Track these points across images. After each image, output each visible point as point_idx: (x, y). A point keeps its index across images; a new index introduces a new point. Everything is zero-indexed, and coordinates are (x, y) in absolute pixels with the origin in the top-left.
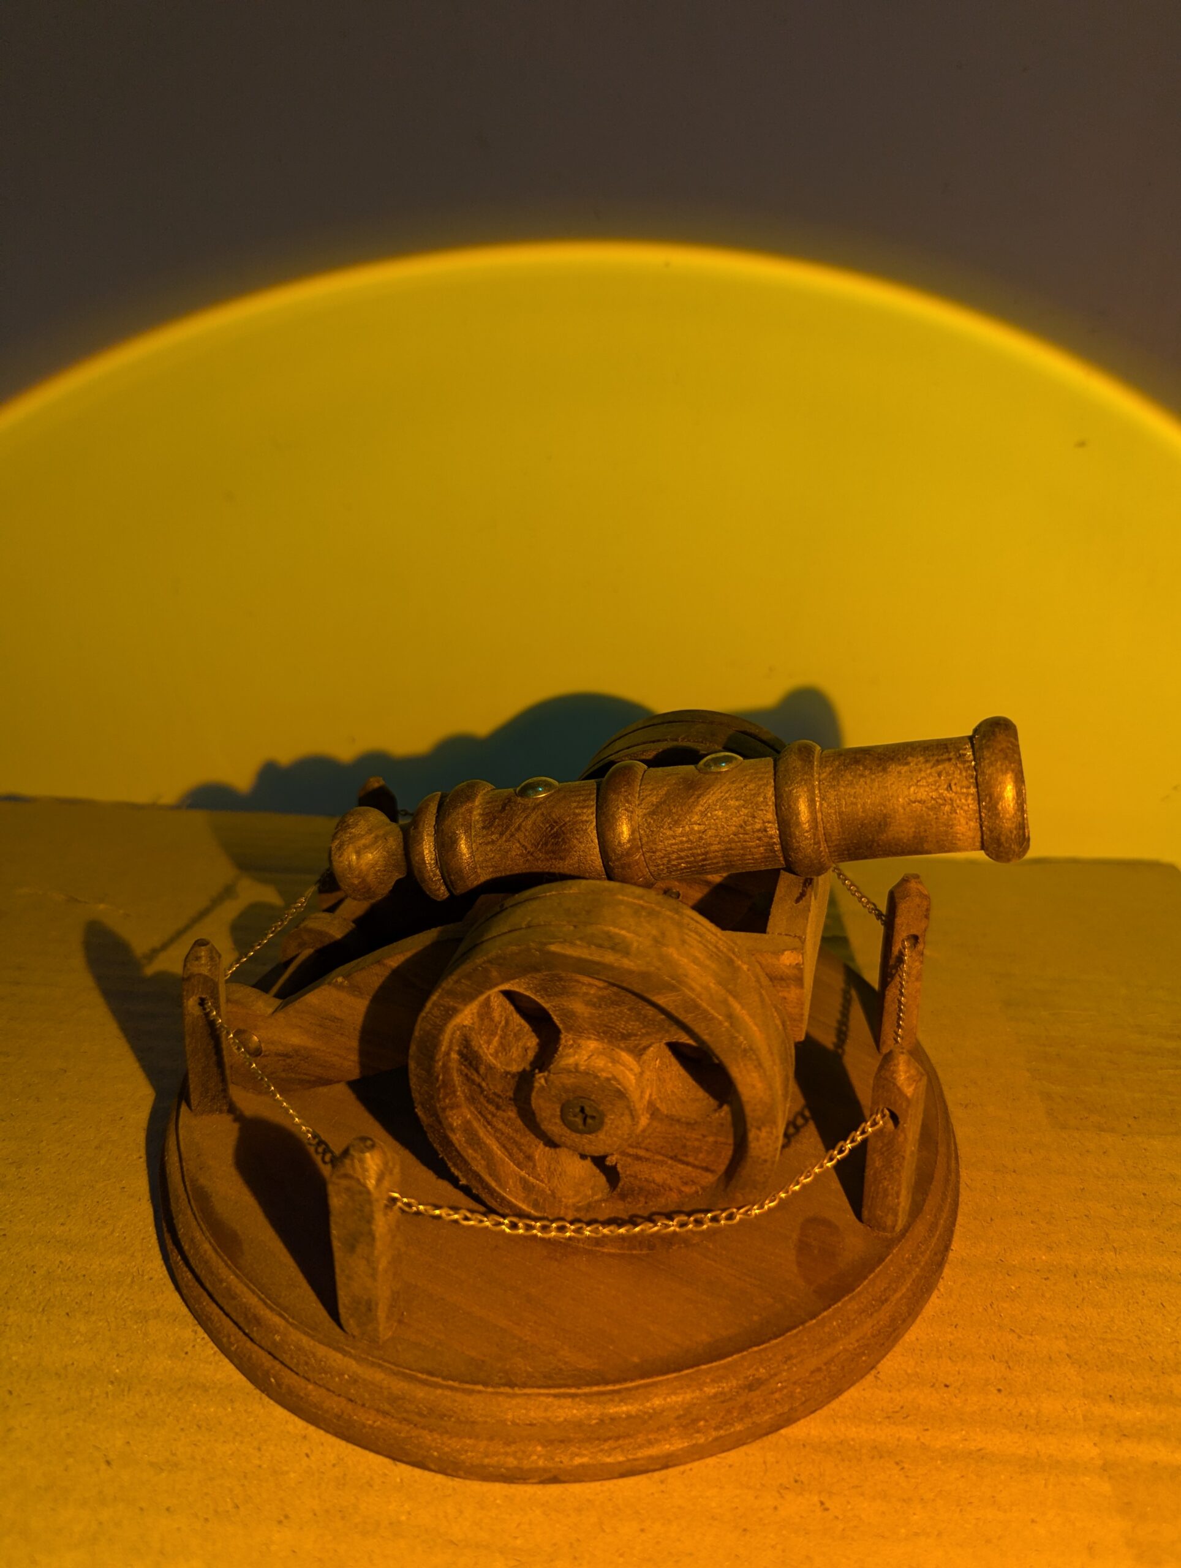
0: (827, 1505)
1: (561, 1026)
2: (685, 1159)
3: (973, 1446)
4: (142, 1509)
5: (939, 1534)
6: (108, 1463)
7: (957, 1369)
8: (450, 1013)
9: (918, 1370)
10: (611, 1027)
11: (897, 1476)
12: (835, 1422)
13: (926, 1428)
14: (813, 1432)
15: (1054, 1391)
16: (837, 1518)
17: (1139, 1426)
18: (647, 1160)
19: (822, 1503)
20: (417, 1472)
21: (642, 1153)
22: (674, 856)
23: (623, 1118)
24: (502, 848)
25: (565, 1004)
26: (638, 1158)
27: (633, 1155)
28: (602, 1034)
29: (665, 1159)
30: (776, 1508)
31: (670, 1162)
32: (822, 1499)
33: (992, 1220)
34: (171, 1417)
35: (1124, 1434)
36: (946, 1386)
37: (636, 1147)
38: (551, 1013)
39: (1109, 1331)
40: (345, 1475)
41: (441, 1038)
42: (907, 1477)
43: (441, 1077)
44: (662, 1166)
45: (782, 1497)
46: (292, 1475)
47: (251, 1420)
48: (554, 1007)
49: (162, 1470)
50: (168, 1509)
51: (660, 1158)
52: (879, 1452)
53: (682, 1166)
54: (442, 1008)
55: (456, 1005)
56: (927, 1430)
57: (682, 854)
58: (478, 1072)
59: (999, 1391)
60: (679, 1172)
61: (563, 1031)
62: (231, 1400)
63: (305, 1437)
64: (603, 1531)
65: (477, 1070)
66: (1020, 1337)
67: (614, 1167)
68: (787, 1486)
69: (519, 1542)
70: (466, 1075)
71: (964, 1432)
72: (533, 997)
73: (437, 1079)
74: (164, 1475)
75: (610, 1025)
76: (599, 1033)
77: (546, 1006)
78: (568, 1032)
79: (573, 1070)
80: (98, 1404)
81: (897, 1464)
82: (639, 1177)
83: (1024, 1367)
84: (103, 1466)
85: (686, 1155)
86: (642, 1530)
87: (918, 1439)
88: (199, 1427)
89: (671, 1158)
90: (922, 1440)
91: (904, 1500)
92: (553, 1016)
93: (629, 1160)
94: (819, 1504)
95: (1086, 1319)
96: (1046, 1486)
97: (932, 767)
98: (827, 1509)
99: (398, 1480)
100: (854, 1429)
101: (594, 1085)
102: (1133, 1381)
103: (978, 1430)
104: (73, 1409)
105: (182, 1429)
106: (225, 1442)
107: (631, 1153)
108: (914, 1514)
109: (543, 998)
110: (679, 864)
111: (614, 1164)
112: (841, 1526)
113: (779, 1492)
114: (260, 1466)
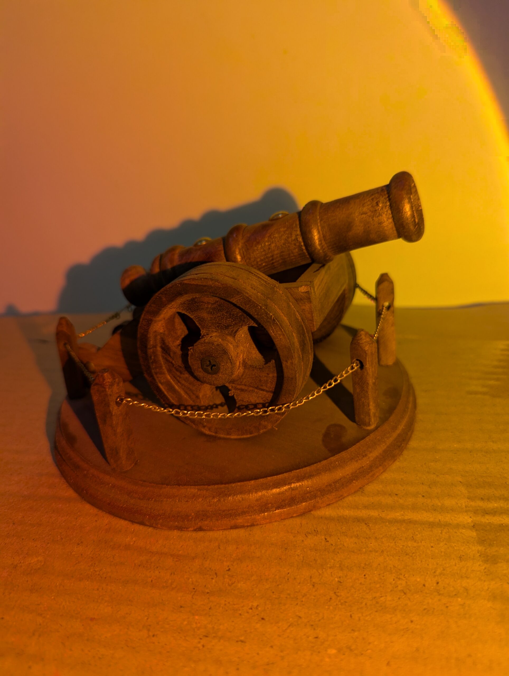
1: (200, 327)
2: (262, 388)
3: (406, 518)
4: (23, 539)
5: (382, 551)
7: (403, 488)
8: (150, 322)
9: (383, 489)
10: (220, 323)
11: (365, 529)
12: (338, 509)
13: (383, 510)
14: (327, 513)
15: (452, 496)
16: (332, 545)
17: (495, 510)
18: (246, 390)
19: (326, 539)
20: (141, 527)
21: (243, 387)
23: (228, 364)
25: (199, 315)
26: (242, 390)
27: (239, 389)
28: (217, 328)
29: (254, 389)
30: (303, 541)
31: (256, 390)
32: (326, 537)
33: (431, 432)
35: (486, 512)
36: (396, 495)
37: (240, 385)
38: (194, 320)
39: (485, 473)
40: (110, 528)
41: (149, 336)
42: (370, 529)
43: (153, 357)
44: (253, 393)
45: (307, 536)
46: (88, 528)
48: (195, 317)
50: (33, 539)
51: (251, 389)
52: (358, 520)
53: (262, 392)
54: (146, 321)
55: (151, 318)
56: (384, 511)
58: (170, 356)
59: (423, 496)
60: (261, 395)
61: (201, 329)
64: (220, 548)
65: (169, 355)
66: (437, 476)
67: (233, 397)
68: (310, 532)
69: (181, 552)
70: (166, 358)
71: (402, 512)
72: (186, 313)
73: (151, 357)
74: (35, 528)
75: (219, 322)
76: (215, 327)
77: (192, 317)
78: (203, 329)
79: (203, 343)
81: (366, 524)
82: (244, 400)
83: (438, 487)
84: (11, 525)
85: (262, 386)
87: (379, 515)
89: (256, 388)
90: (381, 515)
91: (367, 538)
92: (195, 322)
93: (239, 392)
94: (324, 539)
95: (474, 468)
96: (441, 533)
97: (370, 197)
98: (328, 541)
100: (347, 512)
101: (213, 349)
102: (495, 492)
103: (409, 511)
106: (63, 516)
107: (239, 388)
108: (371, 544)
109: (190, 313)
111: (233, 394)
112: (333, 548)
113: (305, 535)
114: (75, 525)
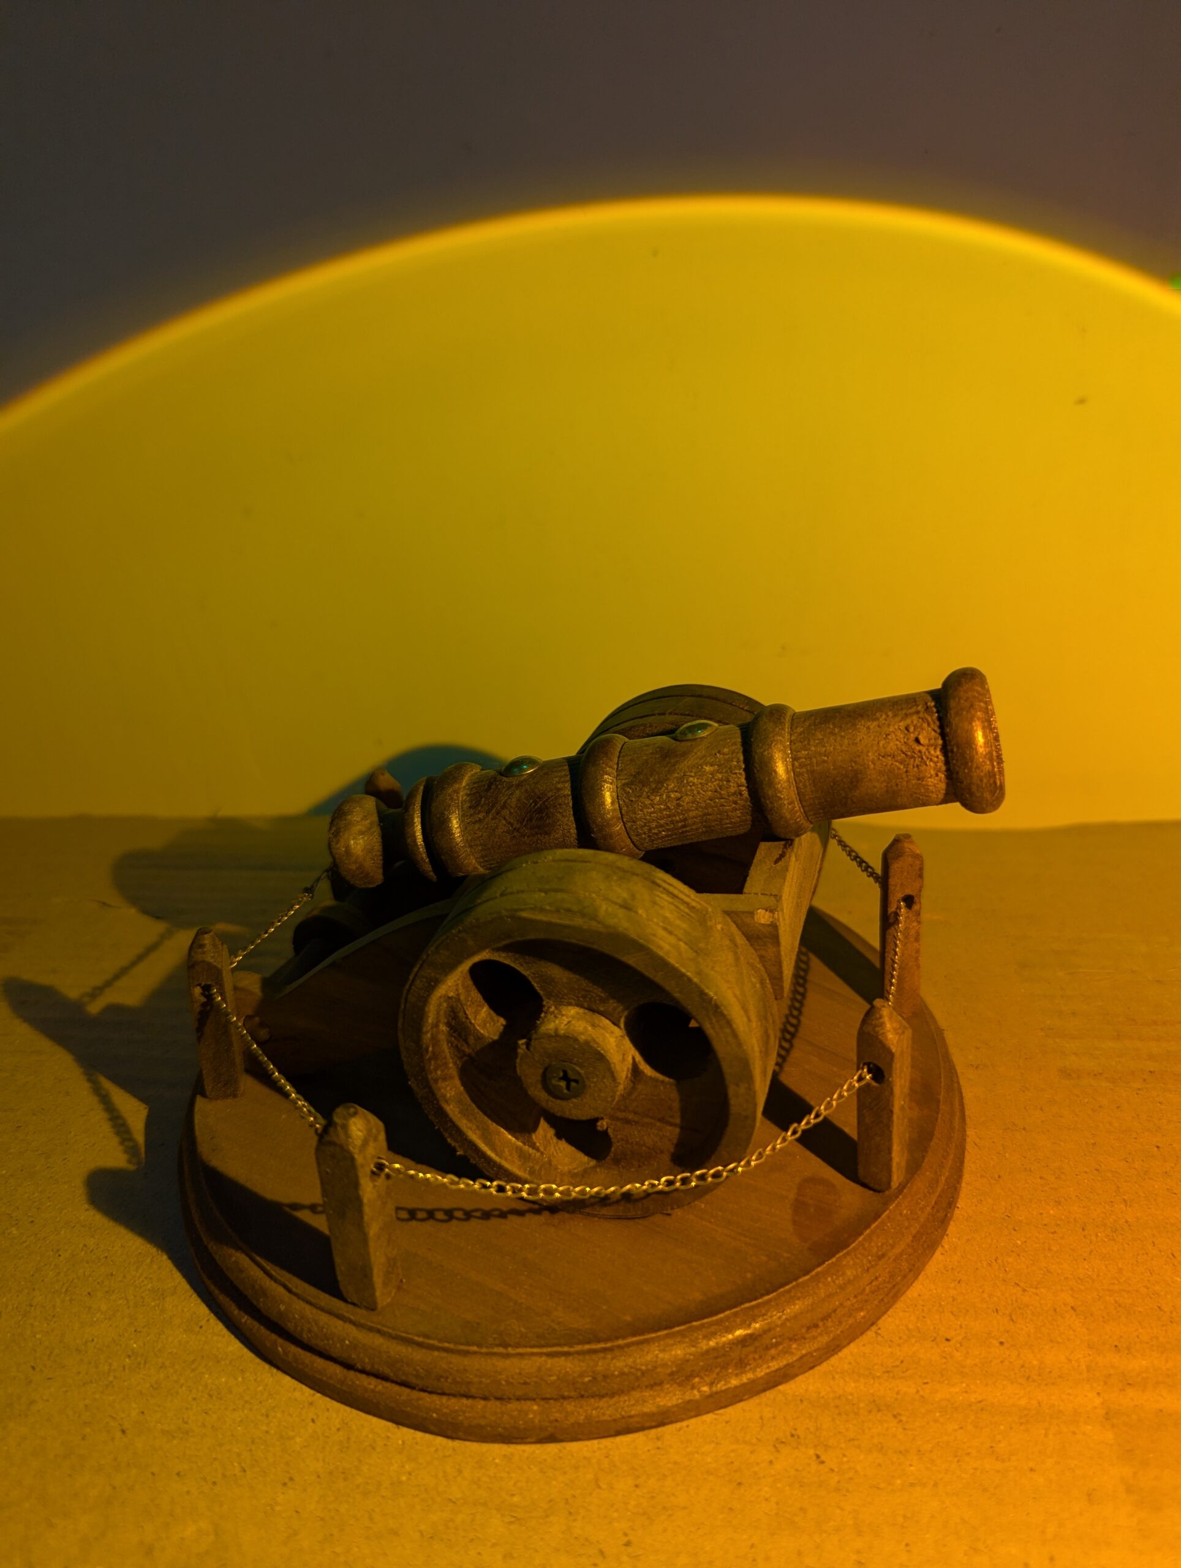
0: (823, 1458)
1: (541, 993)
2: (671, 1120)
3: (973, 1398)
4: (153, 1474)
5: (936, 1485)
6: (123, 1432)
7: (959, 1323)
8: (432, 985)
9: (919, 1325)
10: (589, 991)
11: (894, 1429)
12: (834, 1378)
13: (926, 1381)
14: (811, 1388)
15: (1058, 1343)
16: (832, 1470)
17: (1144, 1375)
18: (636, 1123)
19: (818, 1457)
20: (419, 1435)
21: (631, 1116)
22: (654, 825)
23: (605, 1080)
24: (489, 826)
25: (543, 970)
26: (627, 1122)
27: (622, 1119)
28: (581, 999)
29: (653, 1121)
30: (771, 1462)
31: (658, 1124)
32: (819, 1453)
33: (999, 1177)
34: (184, 1388)
35: (1127, 1383)
36: (948, 1340)
37: (624, 1111)
38: (531, 980)
39: (1116, 1282)
40: (349, 1438)
41: (427, 1009)
42: (905, 1429)
43: (430, 1049)
44: (651, 1129)
45: (778, 1451)
46: (298, 1440)
47: (261, 1388)
48: (534, 974)
49: (174, 1437)
50: (178, 1474)
51: (648, 1120)
52: (877, 1406)
53: (671, 1128)
54: (424, 980)
55: (437, 976)
56: (927, 1383)
57: (662, 822)
58: (467, 1043)
59: (1002, 1343)
60: (668, 1134)
61: (544, 998)
62: (242, 1370)
63: (311, 1404)
64: (599, 1487)
65: (466, 1041)
66: (1024, 1290)
67: (605, 1132)
68: (784, 1440)
69: (515, 1499)
70: (457, 1046)
71: (964, 1385)
72: (512, 965)
73: (427, 1050)
74: (175, 1442)
75: (588, 989)
76: (577, 997)
77: (526, 973)
78: (549, 999)
79: (553, 1034)
80: (115, 1377)
81: (895, 1416)
82: (630, 1141)
83: (1028, 1320)
84: (119, 1434)
85: (672, 1117)
86: (637, 1486)
87: (918, 1392)
88: (211, 1396)
89: (659, 1120)
90: (921, 1393)
91: (901, 1452)
92: (533, 983)
93: (619, 1124)
94: (814, 1458)
95: (1093, 1271)
96: (1046, 1435)
97: (900, 721)
98: (823, 1462)
99: (400, 1442)
100: (853, 1385)
101: (575, 1049)
102: (1140, 1330)
103: (978, 1382)
104: (91, 1382)
105: (194, 1399)
106: (234, 1409)
107: (621, 1117)
108: (911, 1465)
109: (522, 965)
110: (660, 832)
111: (605, 1128)
112: (836, 1478)
113: (775, 1446)
114: (267, 1432)
